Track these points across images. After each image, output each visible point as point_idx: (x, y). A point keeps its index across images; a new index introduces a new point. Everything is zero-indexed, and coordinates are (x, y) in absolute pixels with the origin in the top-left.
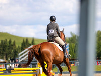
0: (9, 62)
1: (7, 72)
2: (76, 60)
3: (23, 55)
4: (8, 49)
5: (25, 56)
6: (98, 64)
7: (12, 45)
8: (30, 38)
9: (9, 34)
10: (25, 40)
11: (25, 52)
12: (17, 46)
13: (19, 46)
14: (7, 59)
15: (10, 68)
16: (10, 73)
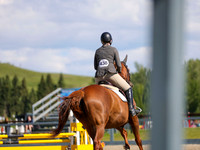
0: (14, 122)
1: (10, 141)
2: (147, 116)
3: (42, 108)
4: (12, 95)
5: (45, 109)
6: (191, 125)
7: (19, 88)
8: (55, 75)
9: (12, 66)
10: (45, 78)
11: (45, 102)
12: (29, 89)
13: (33, 91)
14: (9, 116)
15: (16, 132)
16: (16, 143)
